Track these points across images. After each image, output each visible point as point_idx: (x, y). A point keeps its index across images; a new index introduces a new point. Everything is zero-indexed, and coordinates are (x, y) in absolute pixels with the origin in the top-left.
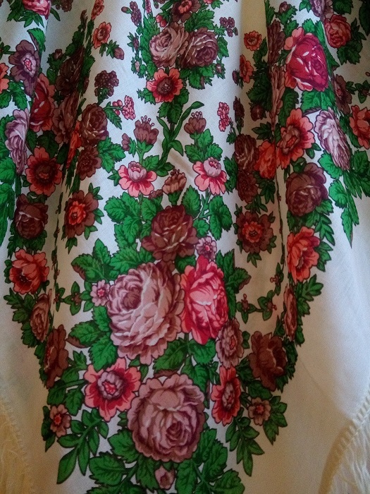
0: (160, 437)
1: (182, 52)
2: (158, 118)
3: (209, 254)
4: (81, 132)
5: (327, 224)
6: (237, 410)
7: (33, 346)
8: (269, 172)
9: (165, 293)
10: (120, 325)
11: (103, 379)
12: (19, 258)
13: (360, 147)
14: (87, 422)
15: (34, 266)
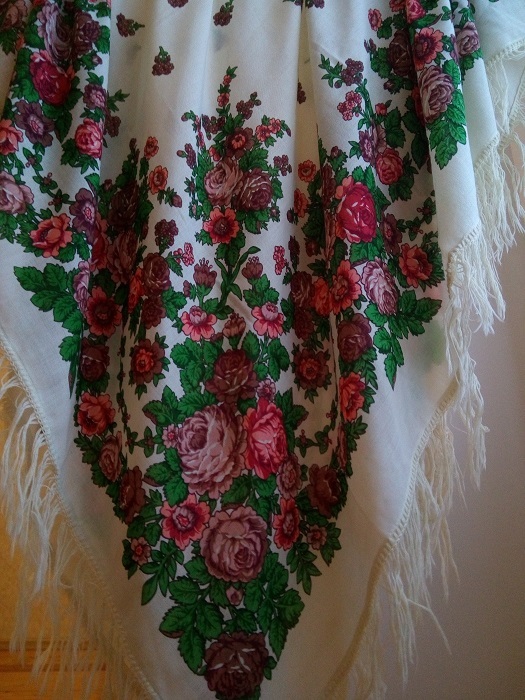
0: (229, 561)
1: (237, 192)
2: (216, 260)
3: (269, 395)
4: (144, 280)
5: (371, 371)
6: (296, 537)
7: (104, 485)
8: (324, 308)
9: (228, 433)
10: (190, 464)
11: (177, 513)
12: (85, 401)
13: (409, 287)
14: (165, 551)
15: (99, 408)
